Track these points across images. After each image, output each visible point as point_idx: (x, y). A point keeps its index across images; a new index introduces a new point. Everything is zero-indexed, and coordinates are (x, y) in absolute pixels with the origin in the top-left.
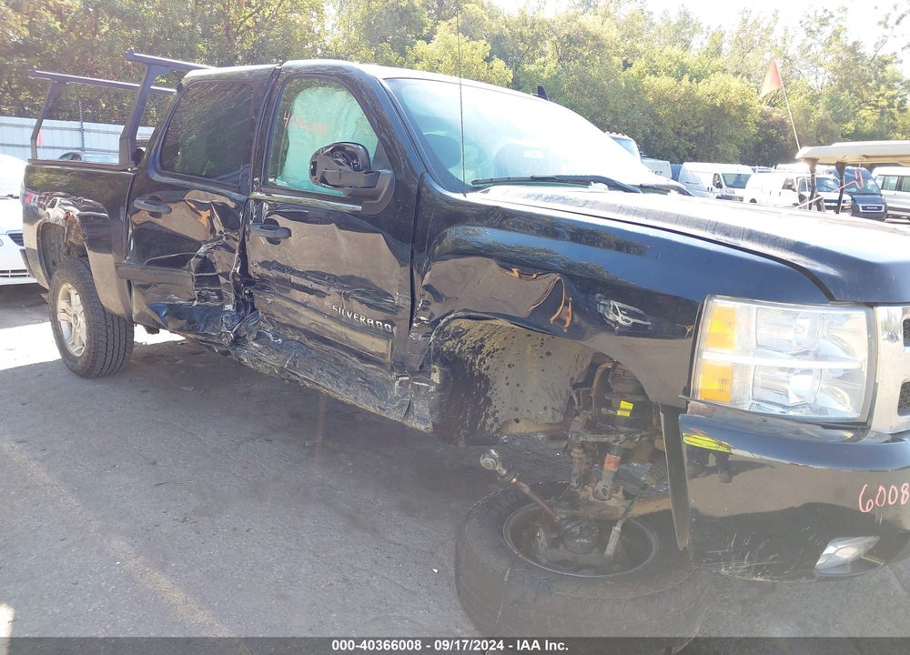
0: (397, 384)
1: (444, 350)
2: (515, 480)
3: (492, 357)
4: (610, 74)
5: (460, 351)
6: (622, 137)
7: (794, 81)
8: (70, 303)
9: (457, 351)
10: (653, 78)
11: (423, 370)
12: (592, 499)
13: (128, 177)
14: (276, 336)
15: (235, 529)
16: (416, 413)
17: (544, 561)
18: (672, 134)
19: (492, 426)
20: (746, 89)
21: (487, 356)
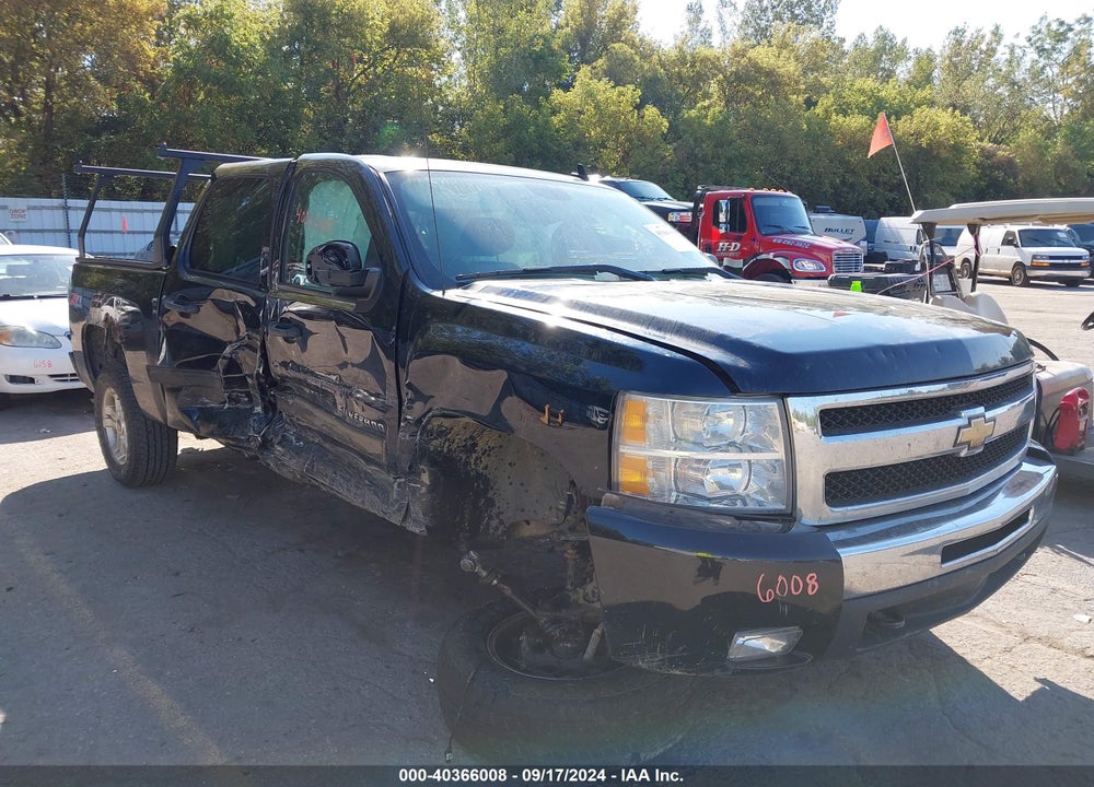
0: (395, 486)
1: (432, 449)
2: (495, 582)
3: (489, 455)
4: (788, 115)
5: (449, 450)
6: (784, 193)
7: (1023, 113)
8: (114, 408)
9: (445, 450)
10: (841, 119)
11: (413, 472)
12: (581, 601)
13: (161, 276)
14: (298, 440)
15: (240, 639)
16: (413, 515)
17: (524, 666)
18: (867, 183)
19: (497, 529)
20: (960, 125)
21: (483, 454)
